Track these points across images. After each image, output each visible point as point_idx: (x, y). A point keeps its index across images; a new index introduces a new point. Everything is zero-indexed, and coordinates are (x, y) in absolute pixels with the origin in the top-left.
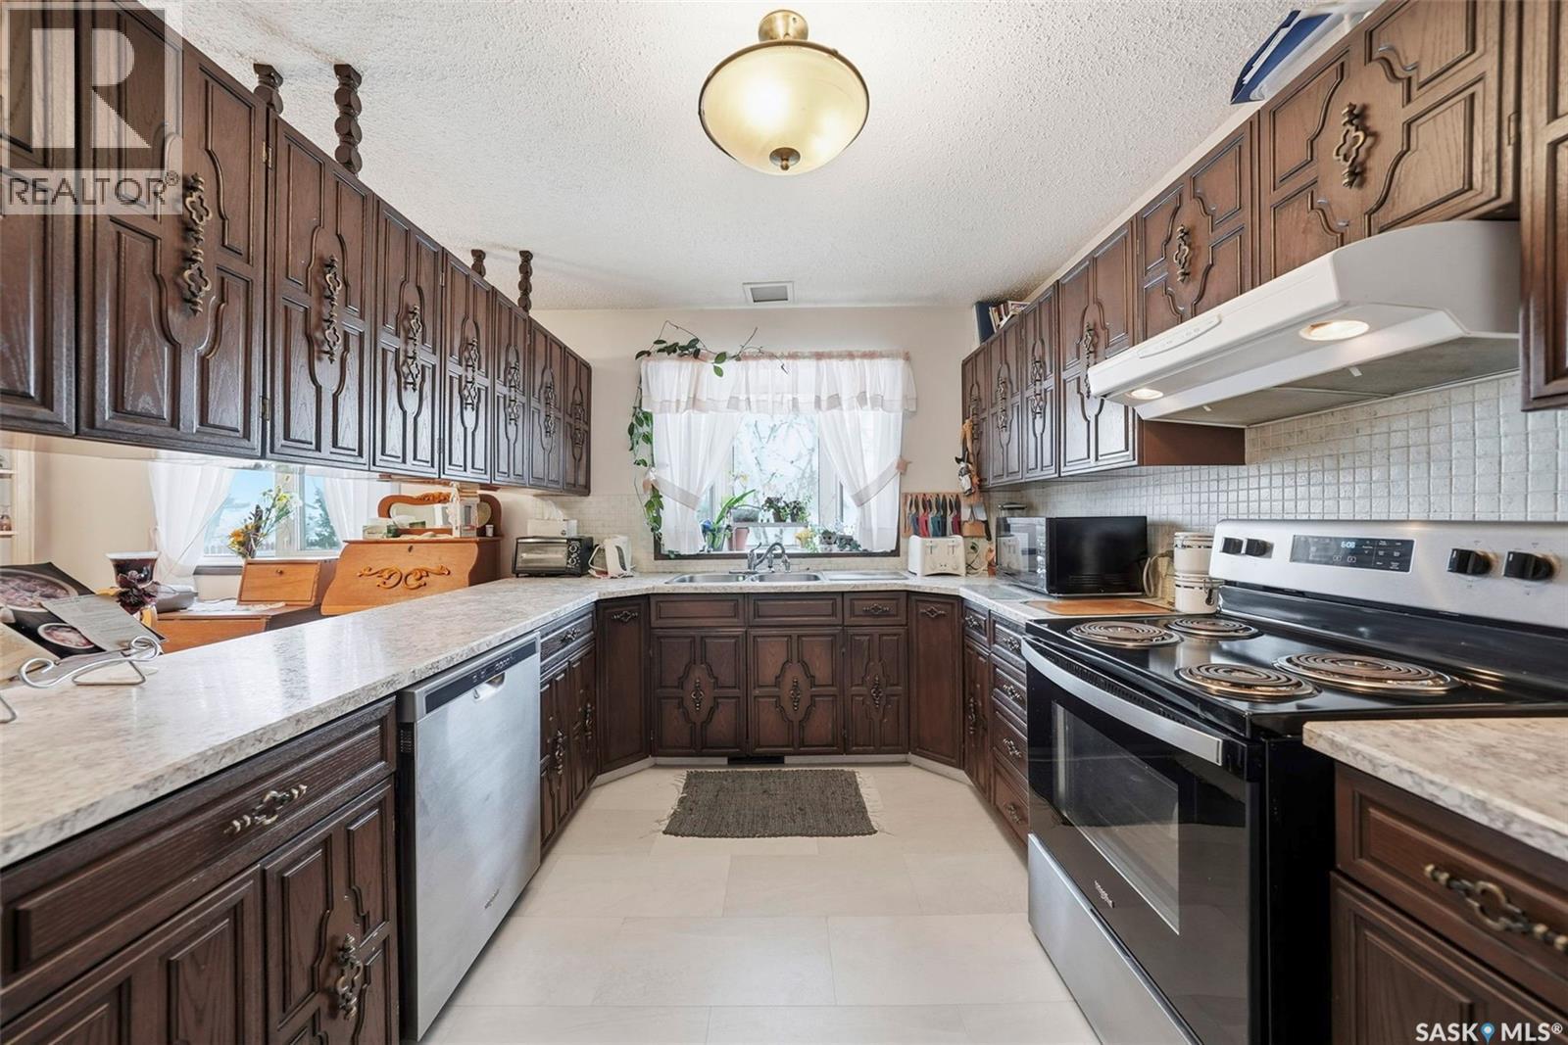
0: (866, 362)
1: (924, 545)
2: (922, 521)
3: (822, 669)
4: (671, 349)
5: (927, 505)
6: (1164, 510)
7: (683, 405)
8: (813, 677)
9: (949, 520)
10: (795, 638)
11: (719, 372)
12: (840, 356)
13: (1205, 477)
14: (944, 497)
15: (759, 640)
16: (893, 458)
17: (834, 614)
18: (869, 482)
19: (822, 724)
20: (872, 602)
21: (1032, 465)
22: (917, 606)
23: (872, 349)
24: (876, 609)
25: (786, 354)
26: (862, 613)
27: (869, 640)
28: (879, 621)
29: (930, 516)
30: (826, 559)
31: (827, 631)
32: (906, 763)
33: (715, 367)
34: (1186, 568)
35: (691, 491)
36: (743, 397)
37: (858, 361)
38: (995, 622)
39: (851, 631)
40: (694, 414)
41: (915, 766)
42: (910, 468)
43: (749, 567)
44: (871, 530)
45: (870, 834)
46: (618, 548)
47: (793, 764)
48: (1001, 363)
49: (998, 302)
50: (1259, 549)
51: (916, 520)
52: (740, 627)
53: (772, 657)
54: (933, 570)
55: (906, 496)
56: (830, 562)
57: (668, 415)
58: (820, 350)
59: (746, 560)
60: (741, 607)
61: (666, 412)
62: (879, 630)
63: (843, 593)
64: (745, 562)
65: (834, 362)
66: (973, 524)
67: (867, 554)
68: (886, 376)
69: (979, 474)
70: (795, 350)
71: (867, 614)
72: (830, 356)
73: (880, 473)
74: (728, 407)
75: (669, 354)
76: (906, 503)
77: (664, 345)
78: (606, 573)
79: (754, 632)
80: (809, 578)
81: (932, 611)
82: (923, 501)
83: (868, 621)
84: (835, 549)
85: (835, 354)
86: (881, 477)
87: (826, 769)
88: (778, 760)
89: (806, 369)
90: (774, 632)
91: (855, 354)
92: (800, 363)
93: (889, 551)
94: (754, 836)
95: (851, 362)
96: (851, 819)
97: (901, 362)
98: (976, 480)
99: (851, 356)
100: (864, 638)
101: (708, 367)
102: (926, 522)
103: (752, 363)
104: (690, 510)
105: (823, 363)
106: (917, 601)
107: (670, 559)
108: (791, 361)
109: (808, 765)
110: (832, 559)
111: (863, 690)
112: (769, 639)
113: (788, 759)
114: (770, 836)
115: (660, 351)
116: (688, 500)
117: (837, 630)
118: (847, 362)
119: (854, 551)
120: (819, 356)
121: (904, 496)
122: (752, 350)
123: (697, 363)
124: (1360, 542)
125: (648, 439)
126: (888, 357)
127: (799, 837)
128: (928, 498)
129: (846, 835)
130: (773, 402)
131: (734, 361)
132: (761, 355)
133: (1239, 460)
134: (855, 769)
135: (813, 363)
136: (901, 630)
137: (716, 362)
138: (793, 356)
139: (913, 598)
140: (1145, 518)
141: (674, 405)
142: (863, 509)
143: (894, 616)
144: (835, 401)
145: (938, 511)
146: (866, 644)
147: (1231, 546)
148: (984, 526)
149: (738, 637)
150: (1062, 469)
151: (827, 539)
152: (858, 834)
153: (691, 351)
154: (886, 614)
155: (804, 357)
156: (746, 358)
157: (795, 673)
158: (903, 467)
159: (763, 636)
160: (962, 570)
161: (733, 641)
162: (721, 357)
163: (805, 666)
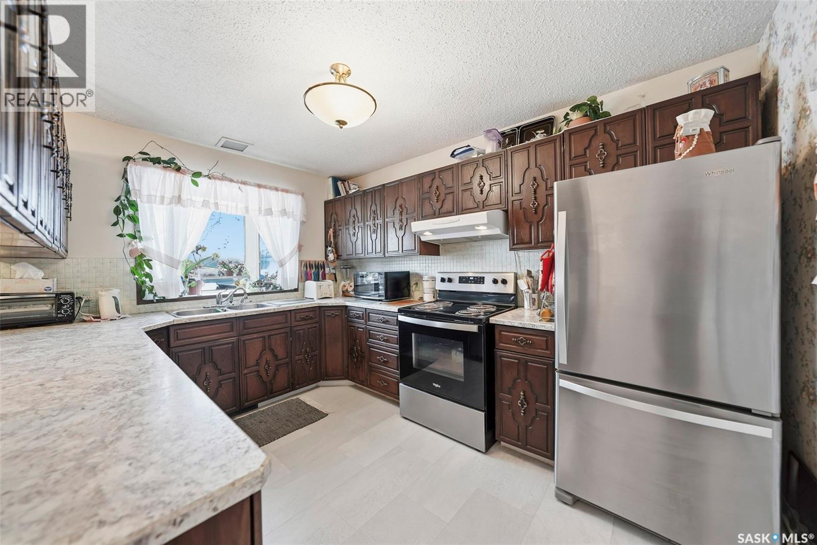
0: (285, 194)
1: (317, 285)
2: (309, 274)
3: (280, 352)
4: (156, 161)
5: (311, 266)
6: (400, 268)
7: (166, 201)
8: (277, 356)
9: (321, 273)
10: (267, 337)
11: (196, 184)
12: (271, 188)
13: (427, 259)
14: (318, 263)
15: (246, 342)
16: (296, 243)
17: (286, 322)
18: (285, 255)
19: (282, 378)
20: (304, 313)
21: (370, 251)
22: (324, 312)
23: (287, 188)
24: (307, 316)
25: (240, 181)
26: (300, 319)
27: (303, 332)
28: (309, 321)
29: (313, 271)
30: (261, 296)
31: (283, 331)
32: (317, 387)
33: (192, 179)
34: (428, 287)
35: (175, 257)
36: (212, 201)
37: (280, 193)
38: (369, 313)
39: (295, 329)
40: (177, 208)
41: (322, 386)
42: (303, 248)
43: (218, 303)
44: (287, 279)
45: (326, 416)
46: (115, 298)
47: (263, 406)
48: (352, 208)
49: (343, 180)
50: (450, 280)
51: (307, 274)
52: (234, 337)
53: (254, 350)
54: (321, 296)
55: (301, 263)
56: (263, 297)
57: (154, 205)
58: (260, 183)
59: (215, 299)
60: (235, 326)
61: (152, 203)
62: (308, 326)
63: (290, 311)
64: (215, 300)
65: (268, 191)
66: (330, 275)
67: (282, 291)
68: (294, 202)
69: (337, 253)
70: (246, 180)
71: (303, 319)
72: (265, 187)
73: (291, 250)
74: (202, 206)
75: (154, 164)
76: (301, 265)
77: (148, 156)
78: (99, 318)
79: (243, 338)
80: (258, 306)
81: (333, 314)
82: (309, 263)
83: (303, 323)
84: (264, 289)
85: (268, 187)
86: (292, 252)
87: (284, 401)
88: (255, 407)
89: (252, 191)
90: (255, 336)
91: (278, 188)
92: (248, 187)
93: (293, 289)
94: (274, 440)
95: (277, 192)
96: (313, 415)
97: (300, 197)
98: (336, 255)
99: (277, 189)
100: (300, 331)
101: (188, 178)
102: (311, 274)
103: (218, 182)
104: (175, 269)
105: (262, 190)
106: (324, 310)
107: (154, 303)
108: (243, 186)
109: (272, 403)
110: (264, 295)
111: (301, 357)
112: (254, 340)
113: (260, 405)
114: (282, 436)
115: (143, 159)
116: (172, 263)
117: (288, 330)
118: (274, 192)
119: (275, 290)
120: (259, 186)
121: (301, 262)
122: (219, 175)
123: (179, 175)
124: (474, 277)
125: (134, 219)
126: (294, 193)
127: (297, 431)
128: (311, 263)
129: (317, 421)
130: (232, 207)
131: (206, 178)
132: (223, 178)
133: (438, 254)
134: (298, 397)
135: (256, 189)
136: (317, 325)
137: (192, 177)
138: (245, 183)
139: (323, 309)
140: (409, 272)
141: (158, 199)
142: (283, 269)
143: (314, 318)
144: (269, 212)
145: (316, 269)
146: (302, 334)
147: (443, 280)
148: (334, 276)
149: (233, 343)
150: (386, 254)
151: (260, 285)
152: (322, 418)
153: (171, 164)
154: (311, 318)
155: (251, 185)
156: (215, 178)
157: (268, 356)
158: (300, 247)
159: (249, 339)
160: (333, 296)
161: (231, 345)
162: (198, 174)
163: (272, 350)
